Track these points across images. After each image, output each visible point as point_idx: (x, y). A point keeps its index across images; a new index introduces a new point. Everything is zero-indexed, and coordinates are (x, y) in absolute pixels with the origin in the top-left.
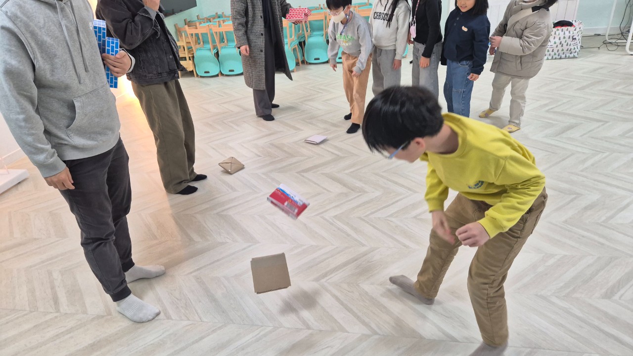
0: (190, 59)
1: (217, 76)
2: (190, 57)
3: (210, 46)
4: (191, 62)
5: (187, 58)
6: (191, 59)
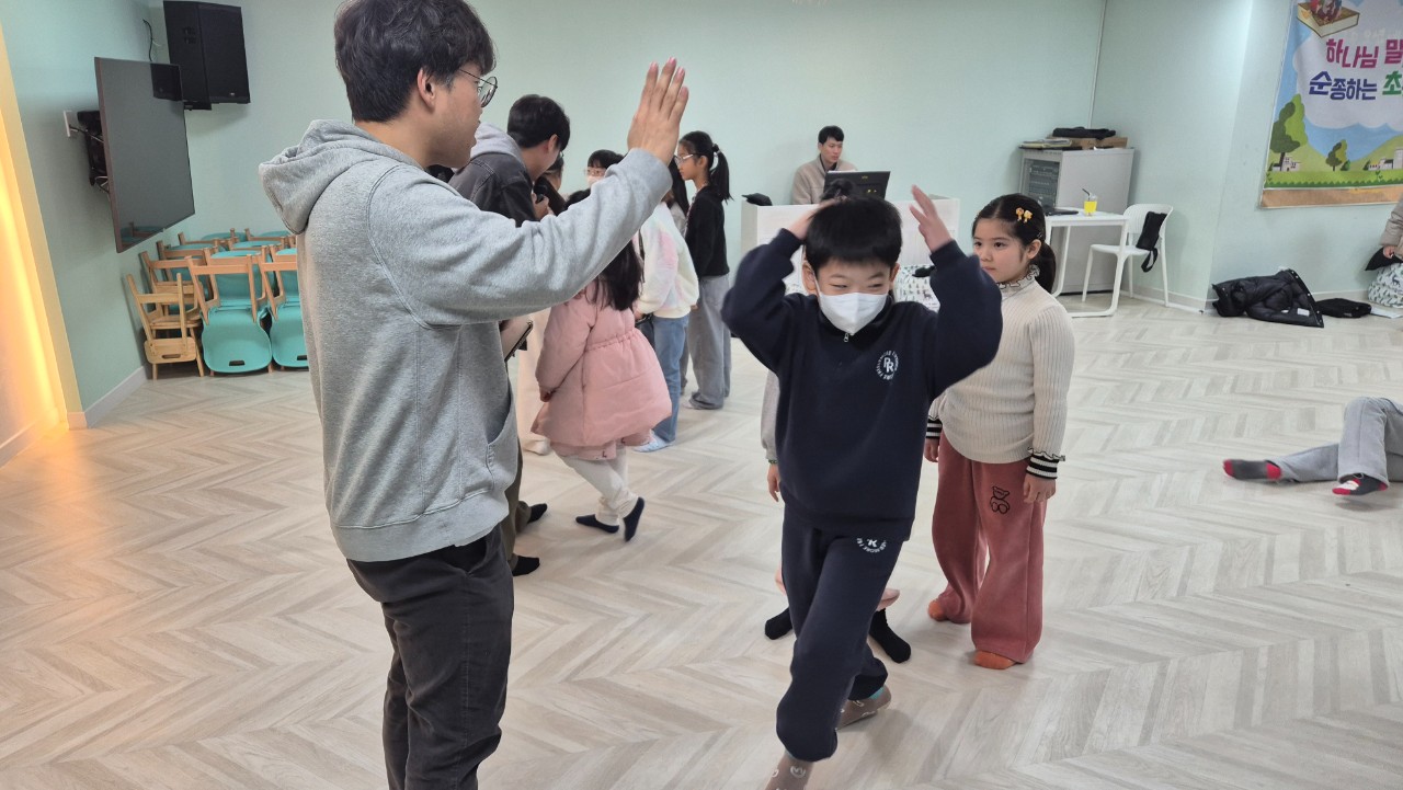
0: (189, 335)
1: (265, 370)
2: (188, 330)
3: (251, 302)
4: (192, 341)
5: (184, 333)
6: (192, 333)
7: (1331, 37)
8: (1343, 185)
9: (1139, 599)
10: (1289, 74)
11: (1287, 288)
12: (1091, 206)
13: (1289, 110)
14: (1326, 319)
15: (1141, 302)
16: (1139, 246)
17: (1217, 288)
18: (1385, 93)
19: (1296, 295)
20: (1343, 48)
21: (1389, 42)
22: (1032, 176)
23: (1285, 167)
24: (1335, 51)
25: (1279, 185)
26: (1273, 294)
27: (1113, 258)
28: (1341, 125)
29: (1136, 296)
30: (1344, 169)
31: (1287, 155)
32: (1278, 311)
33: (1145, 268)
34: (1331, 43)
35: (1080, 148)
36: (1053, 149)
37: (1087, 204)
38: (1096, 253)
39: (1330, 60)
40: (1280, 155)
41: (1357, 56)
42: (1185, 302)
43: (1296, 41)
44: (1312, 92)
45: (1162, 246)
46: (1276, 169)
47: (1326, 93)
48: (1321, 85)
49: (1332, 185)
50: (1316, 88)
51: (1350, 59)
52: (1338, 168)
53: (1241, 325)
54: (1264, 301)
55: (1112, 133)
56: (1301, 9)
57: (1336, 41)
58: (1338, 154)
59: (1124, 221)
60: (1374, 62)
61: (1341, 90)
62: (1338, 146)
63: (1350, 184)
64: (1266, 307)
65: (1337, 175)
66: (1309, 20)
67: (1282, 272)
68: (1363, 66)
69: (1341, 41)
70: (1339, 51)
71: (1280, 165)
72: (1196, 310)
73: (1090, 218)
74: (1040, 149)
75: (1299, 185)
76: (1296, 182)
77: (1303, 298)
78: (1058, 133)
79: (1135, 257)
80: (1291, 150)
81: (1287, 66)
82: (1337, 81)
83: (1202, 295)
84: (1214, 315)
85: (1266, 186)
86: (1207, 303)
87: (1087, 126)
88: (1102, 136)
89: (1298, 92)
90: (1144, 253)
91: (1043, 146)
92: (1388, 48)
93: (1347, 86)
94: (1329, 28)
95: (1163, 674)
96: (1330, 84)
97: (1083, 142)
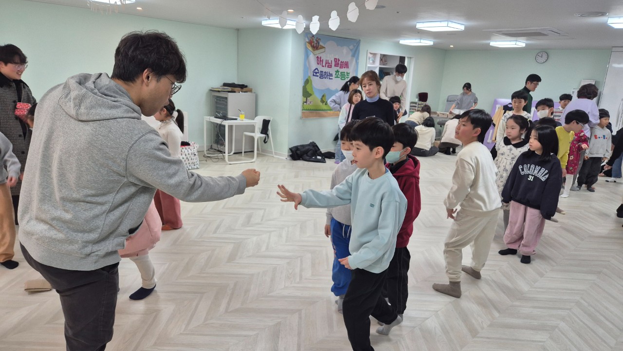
7: (317, 55)
8: (326, 110)
9: (286, 286)
10: (306, 67)
11: (313, 149)
12: (242, 117)
13: (307, 82)
14: (326, 159)
15: (264, 155)
16: (262, 133)
17: (291, 149)
18: (335, 77)
19: (316, 151)
20: (322, 60)
21: (335, 59)
22: (216, 102)
23: (308, 103)
24: (319, 60)
25: (306, 110)
26: (309, 151)
27: (252, 138)
28: (323, 88)
29: (263, 153)
30: (326, 104)
31: (308, 99)
32: (311, 157)
33: (265, 142)
34: (318, 57)
35: (235, 92)
36: (224, 91)
37: (240, 115)
38: (246, 136)
39: (318, 64)
40: (305, 98)
41: (326, 63)
42: (280, 155)
43: (307, 56)
44: (314, 75)
45: (270, 133)
46: (305, 104)
47: (318, 76)
48: (316, 73)
49: (323, 110)
50: (315, 74)
51: (324, 64)
52: (324, 104)
53: (300, 163)
54: (307, 154)
55: (246, 86)
56: (307, 44)
57: (319, 57)
58: (324, 99)
59: (255, 123)
60: (331, 65)
61: (323, 75)
62: (323, 96)
63: (328, 110)
64: (308, 156)
65: (324, 107)
66: (310, 48)
67: (311, 143)
68: (328, 67)
69: (321, 57)
70: (321, 61)
71: (306, 102)
72: (284, 158)
73: (242, 122)
74: (219, 91)
75: (313, 110)
76: (312, 109)
77: (318, 152)
78: (225, 85)
79: (260, 137)
80: (309, 97)
81: (305, 65)
82: (321, 72)
83: (286, 153)
84: (290, 160)
85: (303, 110)
86: (288, 155)
87: (236, 83)
88: (243, 87)
89: (309, 75)
90: (264, 136)
91: (220, 90)
92: (335, 61)
93: (324, 74)
94: (317, 52)
95: (300, 318)
96: (318, 73)
97: (236, 89)
